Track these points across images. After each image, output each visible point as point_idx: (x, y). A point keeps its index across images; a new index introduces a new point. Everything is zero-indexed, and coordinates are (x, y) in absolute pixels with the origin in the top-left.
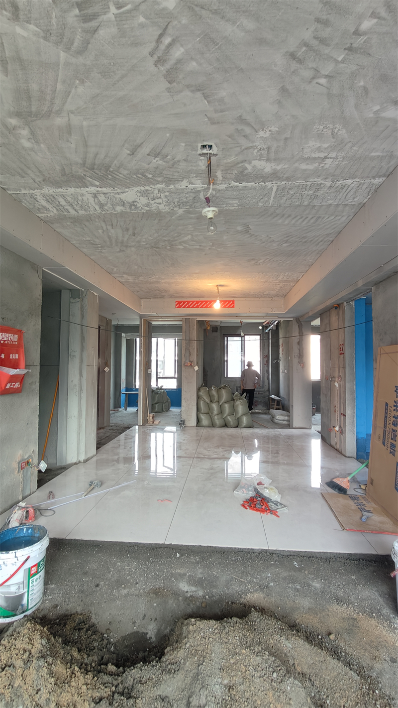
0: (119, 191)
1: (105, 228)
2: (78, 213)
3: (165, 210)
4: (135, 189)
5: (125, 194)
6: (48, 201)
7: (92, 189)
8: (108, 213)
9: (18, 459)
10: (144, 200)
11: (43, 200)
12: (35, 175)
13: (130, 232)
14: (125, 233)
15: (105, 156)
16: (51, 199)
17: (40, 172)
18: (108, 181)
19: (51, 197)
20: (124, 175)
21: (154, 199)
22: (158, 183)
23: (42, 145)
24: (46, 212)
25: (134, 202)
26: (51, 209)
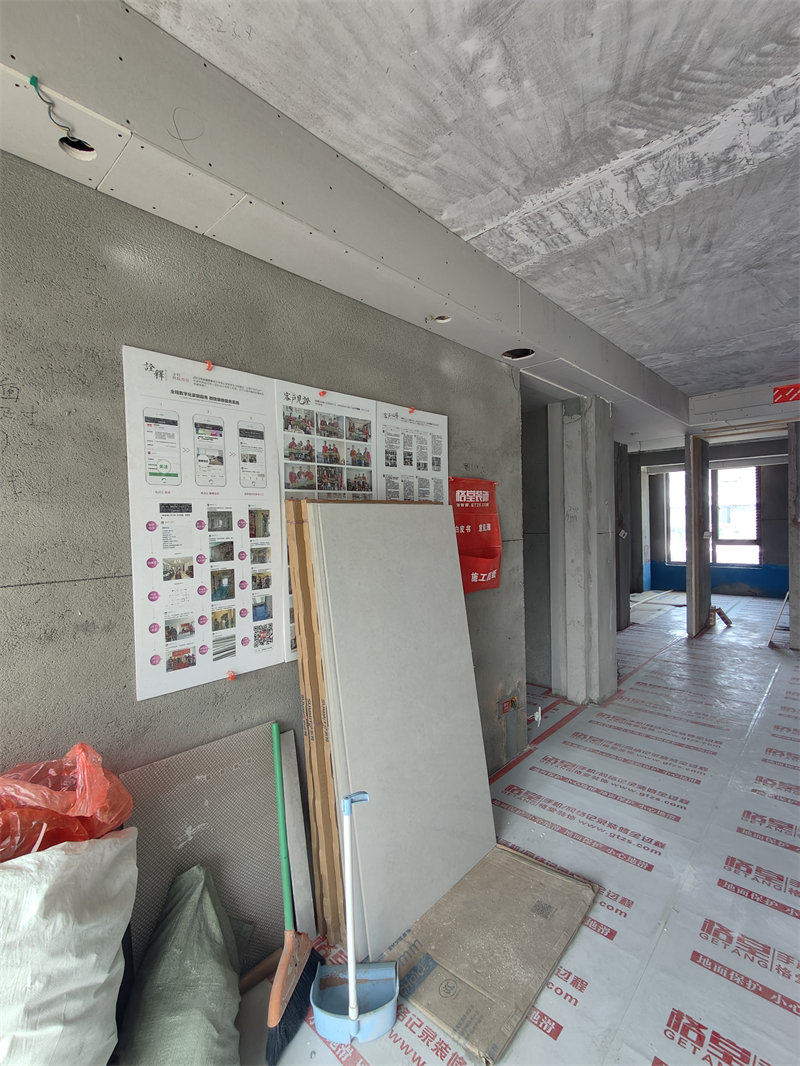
0: (694, 131)
1: (640, 254)
2: (587, 235)
4: (742, 104)
5: (708, 136)
7: (626, 158)
8: (654, 210)
9: (498, 696)
10: (760, 132)
11: (522, 230)
12: (510, 175)
13: (700, 243)
14: (686, 250)
15: (678, 27)
16: (536, 224)
17: (519, 161)
18: (670, 114)
19: (537, 218)
20: (719, 71)
21: (794, 114)
23: (526, 83)
24: (525, 257)
25: (729, 150)
26: (536, 248)
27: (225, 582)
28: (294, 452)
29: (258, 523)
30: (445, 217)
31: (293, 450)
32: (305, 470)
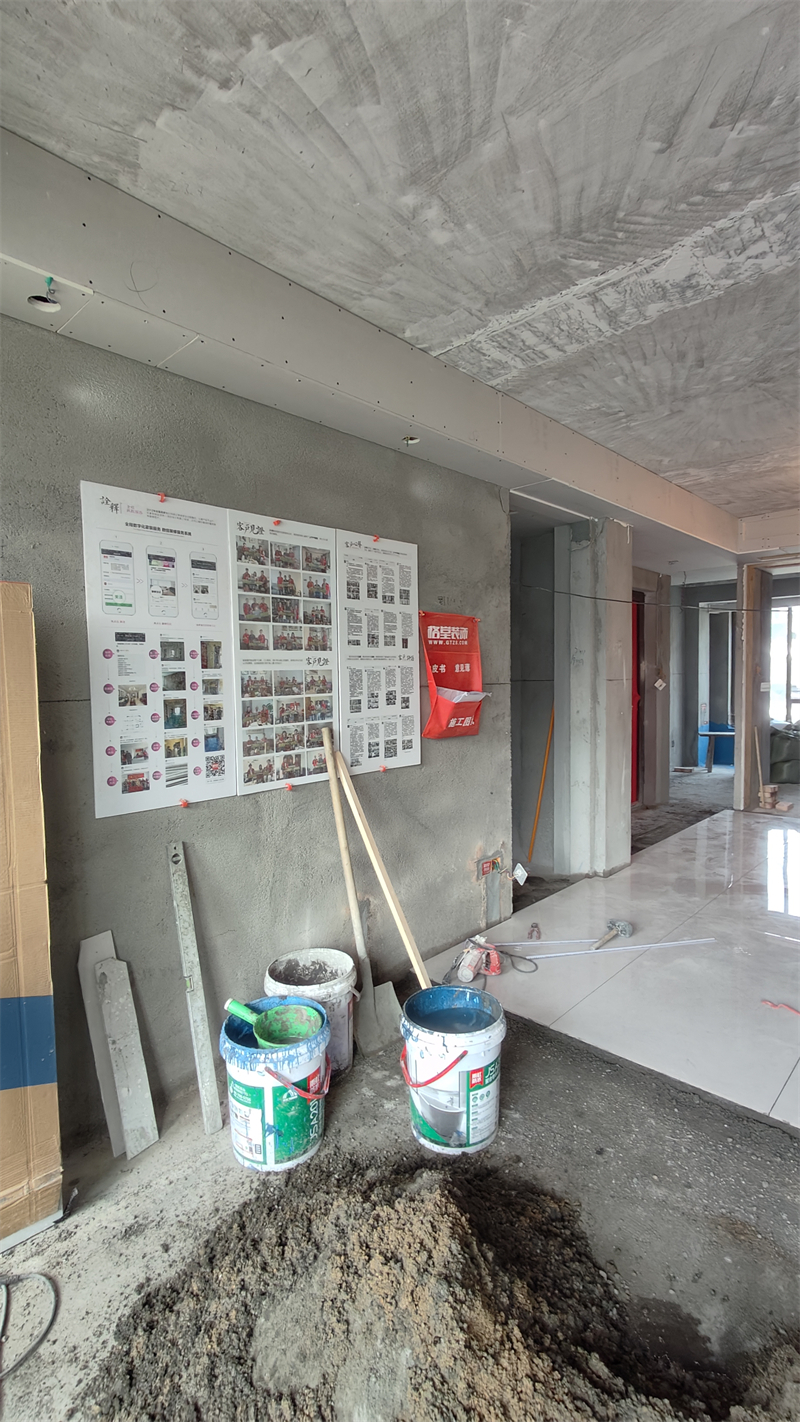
0: (647, 263)
1: (627, 369)
2: (565, 352)
3: (781, 268)
4: (688, 241)
5: (663, 267)
6: (504, 348)
7: (586, 285)
8: (630, 329)
9: (477, 855)
10: (716, 263)
11: (494, 347)
12: (470, 299)
13: (691, 359)
14: (677, 365)
15: (603, 185)
16: (507, 341)
17: (477, 288)
18: (620, 248)
19: (507, 336)
20: (655, 217)
21: (744, 248)
22: (751, 195)
23: (469, 226)
24: (502, 371)
25: (689, 277)
26: (512, 363)
27: (177, 711)
28: (247, 583)
29: (210, 654)
30: (408, 334)
31: (246, 581)
32: (259, 602)
